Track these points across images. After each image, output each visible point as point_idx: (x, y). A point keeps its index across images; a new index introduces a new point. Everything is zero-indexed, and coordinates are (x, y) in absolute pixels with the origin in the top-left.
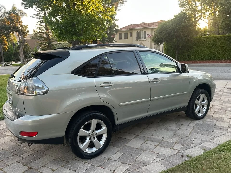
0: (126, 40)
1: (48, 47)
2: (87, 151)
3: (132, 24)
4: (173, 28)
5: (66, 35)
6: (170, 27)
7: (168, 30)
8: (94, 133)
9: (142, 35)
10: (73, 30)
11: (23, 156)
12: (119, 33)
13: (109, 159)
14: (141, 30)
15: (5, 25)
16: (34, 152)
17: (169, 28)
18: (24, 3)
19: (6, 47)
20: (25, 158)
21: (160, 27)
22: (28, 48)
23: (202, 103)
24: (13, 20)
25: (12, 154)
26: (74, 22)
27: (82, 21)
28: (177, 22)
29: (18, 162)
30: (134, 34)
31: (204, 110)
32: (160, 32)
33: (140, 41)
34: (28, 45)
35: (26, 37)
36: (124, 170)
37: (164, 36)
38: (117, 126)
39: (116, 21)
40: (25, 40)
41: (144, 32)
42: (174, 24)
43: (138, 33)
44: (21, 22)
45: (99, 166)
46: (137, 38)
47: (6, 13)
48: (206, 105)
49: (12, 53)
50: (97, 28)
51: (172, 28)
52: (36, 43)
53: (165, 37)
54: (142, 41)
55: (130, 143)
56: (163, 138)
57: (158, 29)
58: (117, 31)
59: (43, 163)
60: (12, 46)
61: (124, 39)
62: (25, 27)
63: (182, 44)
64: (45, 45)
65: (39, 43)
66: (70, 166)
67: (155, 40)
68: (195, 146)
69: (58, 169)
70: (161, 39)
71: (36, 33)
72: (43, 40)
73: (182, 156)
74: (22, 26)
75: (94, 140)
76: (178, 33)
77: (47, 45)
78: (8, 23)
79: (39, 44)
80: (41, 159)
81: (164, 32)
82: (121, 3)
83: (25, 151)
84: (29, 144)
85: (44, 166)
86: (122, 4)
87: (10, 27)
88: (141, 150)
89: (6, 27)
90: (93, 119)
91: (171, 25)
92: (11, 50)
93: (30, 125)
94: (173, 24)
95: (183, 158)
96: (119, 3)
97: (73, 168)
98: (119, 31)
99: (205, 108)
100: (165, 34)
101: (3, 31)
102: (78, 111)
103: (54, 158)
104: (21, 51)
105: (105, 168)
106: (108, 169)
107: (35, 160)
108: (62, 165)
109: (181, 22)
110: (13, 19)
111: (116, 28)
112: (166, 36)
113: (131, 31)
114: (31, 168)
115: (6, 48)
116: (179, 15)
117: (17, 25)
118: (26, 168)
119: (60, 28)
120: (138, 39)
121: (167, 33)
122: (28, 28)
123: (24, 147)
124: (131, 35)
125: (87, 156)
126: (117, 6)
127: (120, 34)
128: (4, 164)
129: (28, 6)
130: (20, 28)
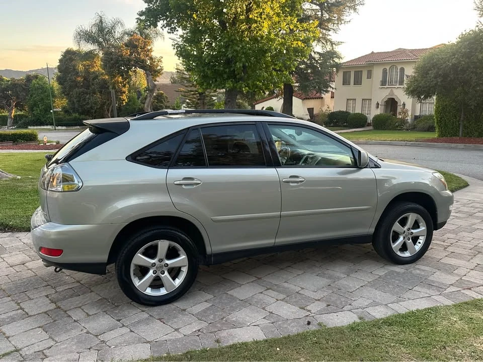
0: (357, 87)
1: (199, 99)
2: (149, 291)
3: (375, 52)
4: (454, 65)
5: (214, 80)
6: (447, 62)
7: (441, 68)
8: (163, 263)
9: (396, 76)
10: (227, 70)
11: (59, 289)
12: (344, 72)
13: (185, 310)
14: (393, 65)
15: (121, 56)
16: (78, 284)
17: (444, 65)
18: (140, 19)
19: (124, 97)
20: (60, 292)
21: (423, 61)
22: (165, 101)
23: (412, 231)
24: (136, 47)
25: (45, 284)
26: (228, 55)
27: (243, 53)
28: (463, 50)
29: (47, 296)
30: (378, 73)
31: (418, 247)
32: (423, 71)
33: (391, 89)
34: (164, 95)
35: (157, 79)
36: (194, 330)
37: (432, 82)
38: (211, 256)
39: (336, 45)
40: (155, 85)
41: (400, 69)
42: (456, 56)
43: (385, 72)
44: (150, 51)
45: (160, 319)
46: (384, 83)
47: (126, 33)
48: (423, 237)
49: (135, 109)
50: (276, 65)
51: (451, 64)
52: (177, 91)
53: (434, 83)
54: (393, 89)
55: (237, 290)
56: (302, 288)
57: (421, 66)
58: (338, 66)
59: (80, 303)
60: (135, 95)
61: (354, 84)
62: (156, 60)
63: (476, 102)
64: (193, 95)
65: (183, 91)
66: (116, 313)
67: (411, 88)
68: (349, 310)
69: (95, 314)
70: (426, 87)
71: (178, 72)
72: (191, 87)
73: (309, 323)
74: (151, 59)
75: (163, 276)
76: (465, 75)
77: (197, 96)
78: (126, 52)
79: (183, 93)
80: (81, 296)
81: (432, 74)
82: (350, 7)
83: (65, 282)
84: (56, 268)
85: (80, 307)
86: (352, 11)
87: (129, 60)
88: (246, 303)
89: (123, 61)
90: (160, 239)
91: (451, 56)
92: (134, 104)
93: (53, 237)
94: (454, 55)
95: (307, 326)
96: (346, 8)
97: (119, 316)
98: (342, 68)
99: (419, 243)
100: (435, 78)
101: (119, 67)
102: (130, 223)
103: (100, 298)
104: (148, 106)
105: (166, 323)
106: (170, 325)
107: (71, 296)
108: (106, 309)
109: (473, 51)
110: (136, 45)
111: (337, 60)
112: (438, 82)
113: (370, 66)
114: (59, 307)
115: (124, 100)
116: (469, 34)
117: (142, 57)
118: (53, 306)
119: (203, 67)
120: (385, 85)
121: (440, 75)
122: (161, 61)
123: (67, 275)
124: (369, 76)
125: (145, 300)
126: (340, 13)
127: (345, 74)
128: (26, 297)
129: (149, 24)
130: (149, 61)
